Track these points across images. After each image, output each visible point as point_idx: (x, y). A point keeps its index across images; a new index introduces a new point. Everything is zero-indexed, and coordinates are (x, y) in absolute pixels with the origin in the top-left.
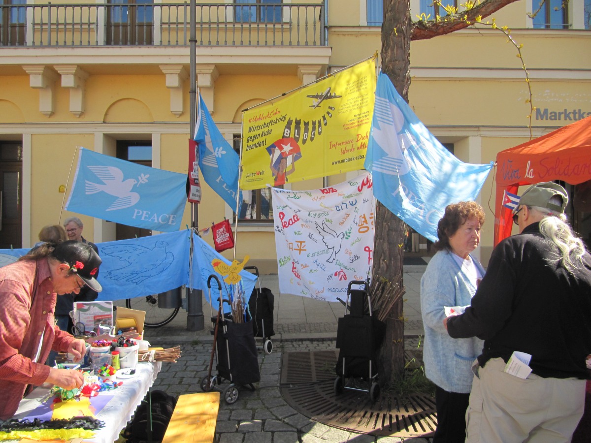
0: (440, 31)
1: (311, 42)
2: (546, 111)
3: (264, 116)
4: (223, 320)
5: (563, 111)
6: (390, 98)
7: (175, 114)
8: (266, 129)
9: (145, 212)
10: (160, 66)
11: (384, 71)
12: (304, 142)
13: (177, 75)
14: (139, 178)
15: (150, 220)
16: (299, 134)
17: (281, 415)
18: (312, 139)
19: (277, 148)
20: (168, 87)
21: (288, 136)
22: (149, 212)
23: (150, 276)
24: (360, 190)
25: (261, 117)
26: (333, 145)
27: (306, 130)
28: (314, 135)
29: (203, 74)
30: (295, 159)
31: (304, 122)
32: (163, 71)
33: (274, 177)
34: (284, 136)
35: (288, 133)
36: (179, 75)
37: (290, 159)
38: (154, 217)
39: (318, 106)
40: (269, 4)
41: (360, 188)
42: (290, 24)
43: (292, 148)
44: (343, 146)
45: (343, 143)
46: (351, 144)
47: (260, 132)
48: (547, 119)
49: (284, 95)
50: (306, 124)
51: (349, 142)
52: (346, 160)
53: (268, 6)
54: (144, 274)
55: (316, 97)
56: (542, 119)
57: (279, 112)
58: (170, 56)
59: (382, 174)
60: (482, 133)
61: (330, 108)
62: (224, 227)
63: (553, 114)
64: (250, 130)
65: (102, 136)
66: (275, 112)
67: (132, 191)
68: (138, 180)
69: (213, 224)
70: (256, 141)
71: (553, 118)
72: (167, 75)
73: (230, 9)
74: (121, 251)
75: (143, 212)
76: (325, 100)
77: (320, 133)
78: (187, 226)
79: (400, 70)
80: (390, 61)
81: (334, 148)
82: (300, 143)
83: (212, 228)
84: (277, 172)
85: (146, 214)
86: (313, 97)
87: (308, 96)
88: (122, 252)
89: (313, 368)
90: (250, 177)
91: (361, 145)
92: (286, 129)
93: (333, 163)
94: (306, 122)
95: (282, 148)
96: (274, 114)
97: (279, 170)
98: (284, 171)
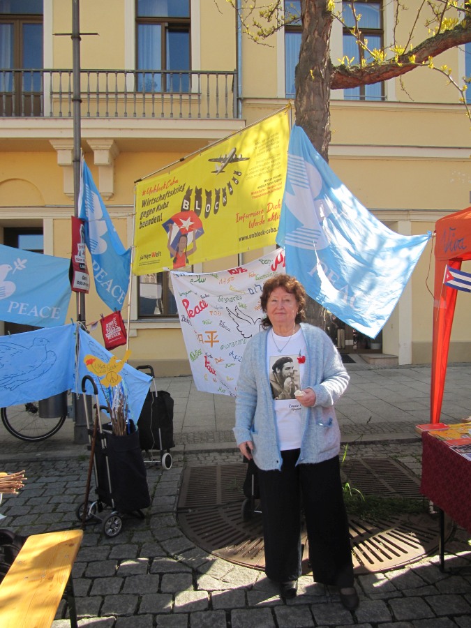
0: (366, 79)
1: (222, 115)
3: (160, 186)
4: (101, 432)
6: (307, 156)
7: (69, 197)
8: (162, 202)
9: (22, 304)
10: (50, 141)
11: (298, 124)
12: (207, 215)
13: (70, 151)
14: (15, 263)
15: (29, 315)
16: (200, 206)
17: (173, 551)
18: (216, 211)
19: (175, 224)
20: (61, 166)
21: (187, 209)
22: (28, 305)
23: (27, 380)
24: (274, 269)
25: (156, 188)
26: (240, 218)
27: (209, 201)
28: (218, 206)
29: (100, 150)
31: (206, 191)
32: (54, 147)
33: (173, 258)
34: (183, 210)
35: (187, 205)
36: (72, 150)
37: (190, 236)
38: (34, 310)
40: (175, 71)
41: (274, 267)
42: (199, 94)
43: (192, 223)
44: (252, 219)
45: (252, 214)
46: (261, 215)
47: (155, 205)
49: (182, 160)
50: (209, 194)
51: (258, 213)
52: (255, 235)
53: (174, 73)
54: (19, 378)
55: (220, 160)
57: (177, 182)
58: (61, 129)
59: (297, 249)
60: (411, 217)
61: (237, 173)
62: (115, 320)
64: (144, 204)
66: (172, 181)
67: (6, 280)
68: (14, 267)
69: (102, 316)
70: (151, 217)
72: (59, 152)
73: (131, 77)
75: (20, 305)
76: (229, 164)
77: (225, 204)
78: (72, 320)
79: (318, 121)
80: (306, 110)
81: (241, 221)
82: (202, 216)
83: (101, 321)
84: (176, 252)
85: (25, 306)
86: (216, 160)
87: (210, 160)
89: (219, 487)
90: (145, 260)
91: (273, 216)
92: (185, 201)
93: (240, 239)
94: (208, 191)
95: (181, 224)
96: (171, 184)
97: (178, 250)
98: (185, 250)
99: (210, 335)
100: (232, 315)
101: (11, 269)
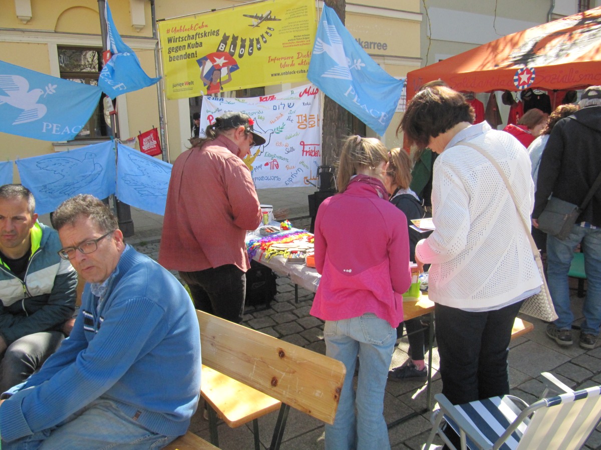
3: (187, 27)
9: (55, 125)
12: (241, 56)
14: (47, 88)
15: (62, 133)
16: (234, 49)
18: (250, 54)
19: (209, 60)
21: (223, 50)
22: (60, 125)
23: (80, 187)
24: (300, 96)
25: (182, 28)
26: (271, 60)
27: (243, 46)
28: (252, 50)
30: (231, 70)
31: (242, 39)
33: (207, 86)
34: (218, 50)
35: (223, 48)
38: (66, 130)
39: (257, 26)
41: (301, 94)
43: (226, 61)
44: (283, 62)
45: (282, 58)
46: (291, 60)
47: (185, 43)
49: (213, 10)
50: (244, 41)
51: (289, 58)
52: (287, 73)
54: (76, 186)
55: (256, 17)
57: (206, 26)
61: (270, 29)
62: (152, 135)
64: (170, 40)
66: (200, 25)
67: (38, 102)
68: (44, 90)
69: (140, 132)
70: (182, 52)
74: (55, 164)
75: (53, 125)
76: (264, 21)
77: (259, 49)
81: (272, 62)
82: (236, 57)
83: (139, 137)
84: (210, 82)
85: (57, 127)
86: (252, 17)
87: (245, 15)
88: (56, 166)
90: (178, 88)
91: (302, 62)
92: (222, 44)
93: (272, 75)
94: (244, 39)
95: (215, 61)
96: (200, 27)
97: (211, 80)
98: (219, 81)
101: (43, 93)
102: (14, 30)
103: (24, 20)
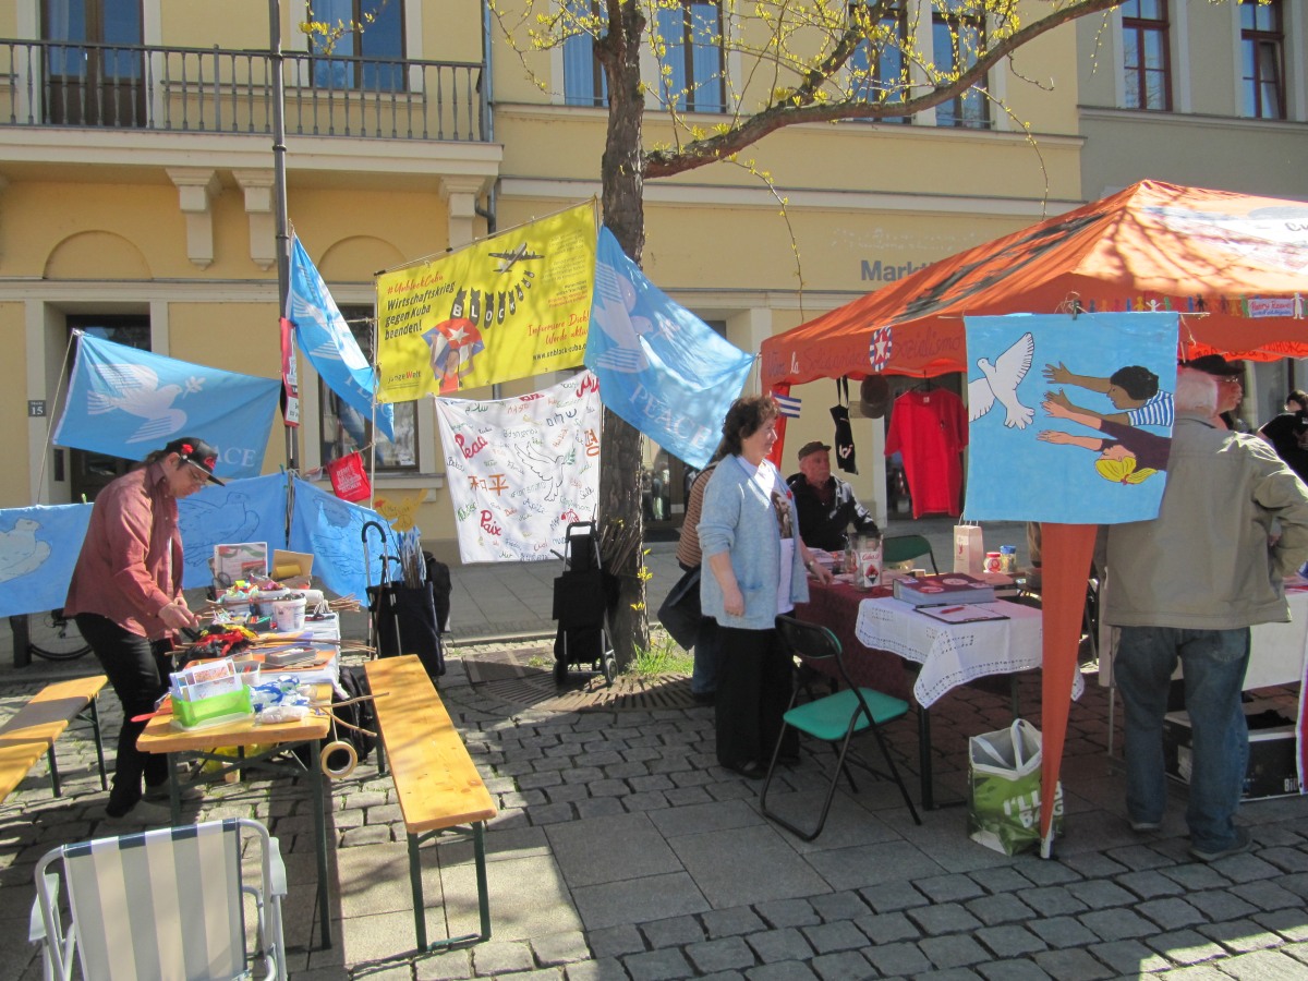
0: (685, 165)
1: (464, 134)
2: (877, 264)
4: (390, 587)
5: (904, 264)
6: (615, 263)
7: (197, 265)
8: (419, 305)
10: (167, 170)
11: (607, 224)
12: (487, 324)
13: (203, 188)
14: (187, 383)
16: (477, 312)
18: (500, 321)
19: (440, 335)
20: (183, 212)
21: (459, 315)
24: (579, 395)
25: (410, 284)
26: (533, 330)
27: (490, 307)
28: (503, 313)
29: (256, 187)
30: (473, 351)
31: (486, 294)
32: (174, 180)
33: (439, 380)
34: (452, 316)
35: (459, 311)
36: (207, 188)
37: (464, 351)
39: (507, 270)
40: (383, 59)
41: (579, 393)
42: (423, 94)
43: (466, 334)
44: (549, 332)
45: (549, 327)
46: (562, 329)
47: (410, 308)
48: (879, 279)
49: (449, 250)
50: (490, 298)
51: (558, 326)
52: (554, 353)
53: (381, 62)
55: (504, 256)
56: (872, 279)
57: (440, 278)
58: (188, 151)
59: (611, 371)
60: (772, 302)
61: (529, 274)
62: (350, 465)
63: (889, 271)
64: (391, 306)
65: (41, 307)
66: (434, 277)
67: (173, 407)
68: (184, 387)
70: (403, 324)
71: (889, 276)
72: (182, 188)
73: (305, 63)
76: (518, 262)
77: (513, 312)
78: (282, 467)
79: (630, 223)
80: (615, 211)
81: (535, 334)
82: (480, 326)
84: (443, 372)
86: (498, 255)
87: (491, 255)
89: (516, 665)
90: (396, 382)
91: (577, 331)
92: (456, 306)
93: (534, 358)
94: (489, 294)
95: (451, 335)
96: (432, 281)
97: (445, 369)
98: (456, 371)
99: (495, 479)
100: (522, 455)
101: (181, 390)
102: (248, 281)
103: (265, 265)
